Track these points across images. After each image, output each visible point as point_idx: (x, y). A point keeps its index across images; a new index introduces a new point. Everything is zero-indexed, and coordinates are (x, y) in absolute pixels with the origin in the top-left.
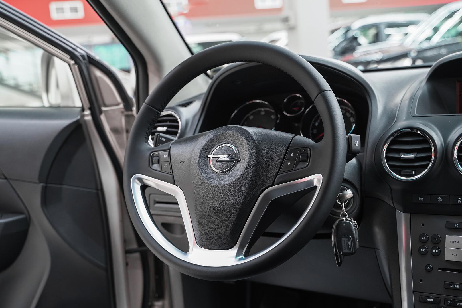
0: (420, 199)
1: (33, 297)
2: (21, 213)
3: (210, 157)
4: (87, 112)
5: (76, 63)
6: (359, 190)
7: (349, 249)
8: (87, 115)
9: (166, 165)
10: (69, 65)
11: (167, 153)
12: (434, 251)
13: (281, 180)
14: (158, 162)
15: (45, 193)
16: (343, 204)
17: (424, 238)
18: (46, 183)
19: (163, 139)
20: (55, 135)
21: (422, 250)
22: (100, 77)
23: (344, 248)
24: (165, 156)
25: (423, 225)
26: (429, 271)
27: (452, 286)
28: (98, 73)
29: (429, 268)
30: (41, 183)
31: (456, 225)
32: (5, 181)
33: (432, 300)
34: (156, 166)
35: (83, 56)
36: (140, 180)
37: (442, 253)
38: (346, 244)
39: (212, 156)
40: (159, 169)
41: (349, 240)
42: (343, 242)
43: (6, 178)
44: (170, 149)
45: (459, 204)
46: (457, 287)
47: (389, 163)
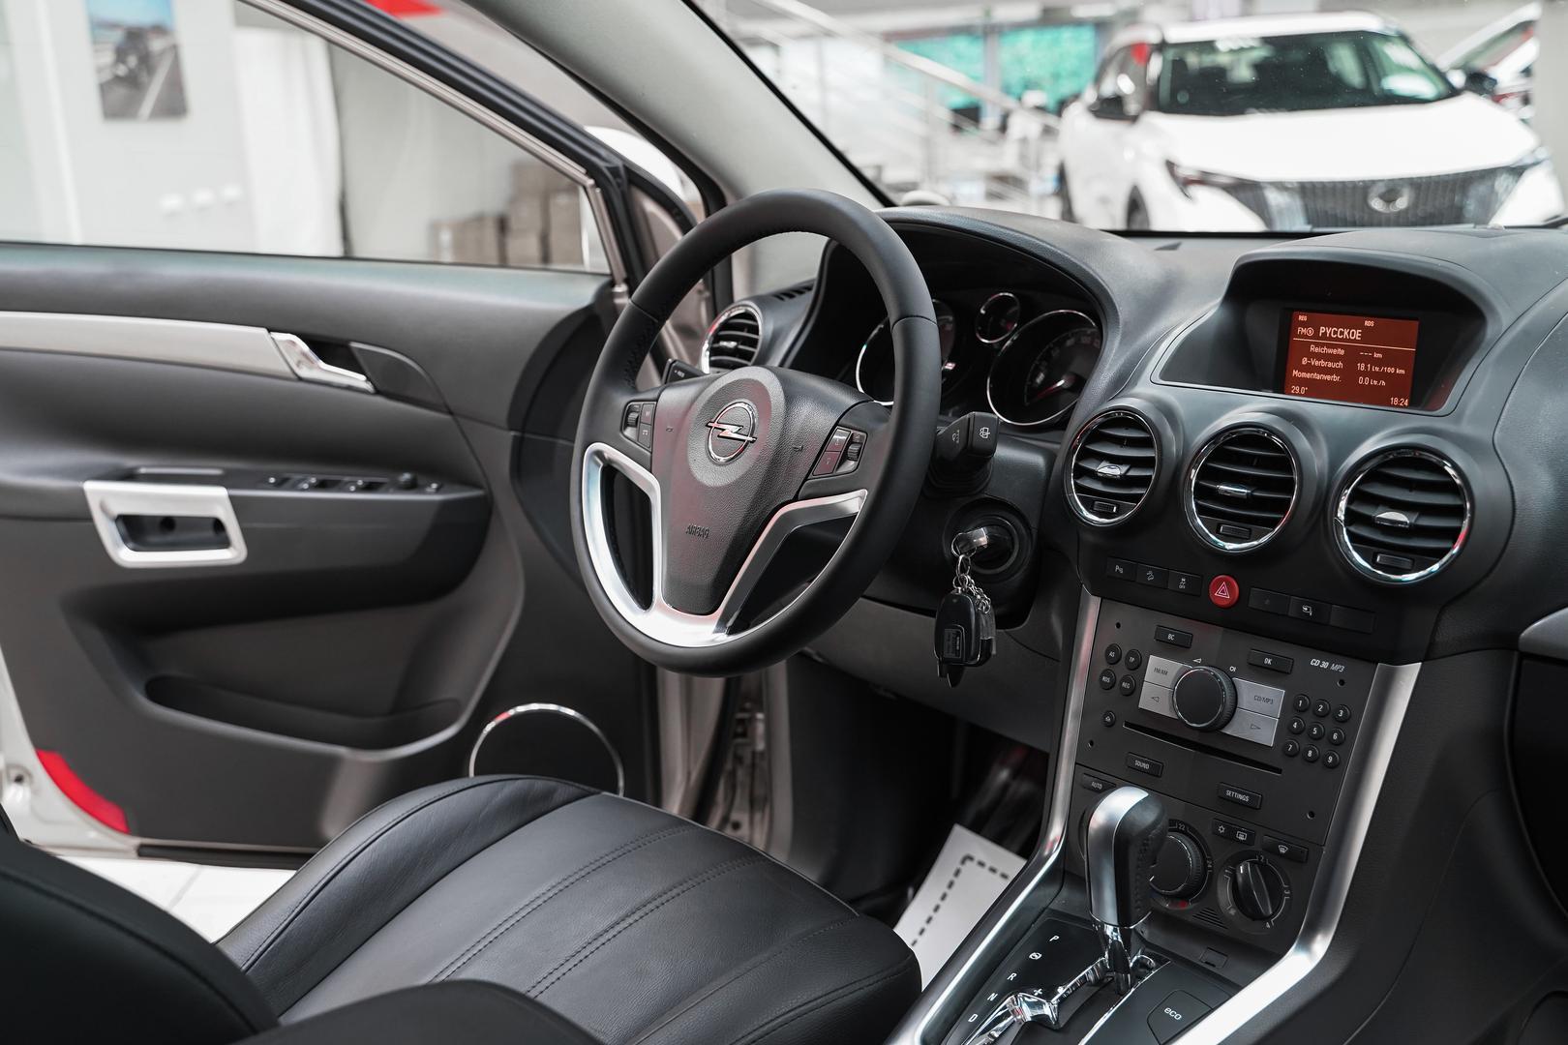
0: (1117, 568)
2: (476, 485)
3: (711, 427)
4: (621, 288)
5: (597, 184)
6: (1034, 532)
7: (956, 652)
8: (620, 295)
9: (646, 432)
10: (585, 188)
11: (650, 406)
12: (1124, 684)
13: (810, 491)
14: (636, 423)
15: (519, 448)
16: (961, 557)
17: (1112, 654)
18: (523, 431)
19: (680, 373)
20: (542, 333)
21: (1104, 678)
22: (653, 214)
23: (946, 650)
24: (648, 414)
25: (1118, 625)
26: (1110, 725)
27: (1138, 763)
28: (650, 207)
29: (1108, 719)
30: (511, 429)
31: (1170, 637)
32: (447, 417)
33: (1100, 786)
34: (629, 432)
35: (614, 171)
36: (599, 454)
37: (1135, 691)
38: (950, 643)
39: (715, 425)
40: (633, 437)
41: (958, 634)
42: (946, 637)
43: (450, 413)
44: (658, 400)
45: (1181, 592)
46: (1146, 766)
47: (1078, 481)
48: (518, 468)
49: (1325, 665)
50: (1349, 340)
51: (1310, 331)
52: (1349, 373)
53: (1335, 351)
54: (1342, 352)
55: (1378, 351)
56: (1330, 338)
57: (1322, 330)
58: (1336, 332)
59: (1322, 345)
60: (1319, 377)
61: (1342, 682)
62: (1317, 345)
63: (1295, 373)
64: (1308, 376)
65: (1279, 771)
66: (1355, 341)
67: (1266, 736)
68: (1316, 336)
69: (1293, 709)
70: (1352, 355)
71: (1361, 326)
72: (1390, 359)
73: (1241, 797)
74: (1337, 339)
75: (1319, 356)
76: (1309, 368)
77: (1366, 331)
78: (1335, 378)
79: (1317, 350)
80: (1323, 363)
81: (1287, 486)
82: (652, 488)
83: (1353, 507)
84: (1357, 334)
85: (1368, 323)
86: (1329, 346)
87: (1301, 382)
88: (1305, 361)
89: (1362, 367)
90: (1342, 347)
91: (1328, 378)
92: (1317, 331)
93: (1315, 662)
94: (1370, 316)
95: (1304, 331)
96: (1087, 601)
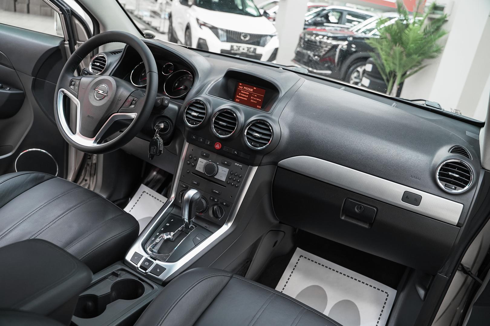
0: (194, 137)
1: (22, 135)
2: (21, 90)
3: (95, 90)
4: (67, 42)
5: (63, 13)
6: (174, 125)
7: (154, 153)
8: (66, 44)
9: (77, 88)
10: (59, 14)
11: (79, 81)
12: (193, 164)
13: (121, 111)
14: (74, 85)
15: (34, 81)
16: (157, 130)
17: (190, 157)
18: (36, 77)
19: (86, 72)
20: (44, 52)
21: (188, 162)
22: (78, 24)
23: (151, 152)
24: (77, 83)
25: (192, 150)
26: (188, 173)
27: (194, 182)
28: (77, 22)
29: (188, 171)
30: (33, 76)
31: (204, 154)
33: (185, 186)
34: (72, 87)
35: (68, 11)
36: (63, 92)
37: (195, 166)
39: (97, 89)
40: (73, 89)
41: (154, 148)
42: (152, 149)
43: (14, 69)
44: (80, 80)
45: (208, 145)
46: (196, 183)
47: (186, 115)
48: (34, 87)
49: (238, 165)
50: (250, 91)
51: (242, 87)
52: (249, 98)
53: (246, 93)
54: (248, 94)
55: (256, 95)
56: (246, 90)
57: (245, 88)
58: (247, 89)
59: (244, 91)
60: (242, 98)
61: (241, 169)
62: (243, 91)
63: (237, 96)
64: (240, 97)
65: (226, 187)
66: (251, 91)
67: (224, 179)
68: (243, 89)
69: (230, 173)
70: (250, 94)
71: (253, 88)
72: (258, 97)
73: (217, 192)
74: (247, 90)
75: (243, 94)
76: (240, 96)
77: (254, 90)
78: (246, 99)
79: (243, 92)
80: (244, 95)
81: (235, 124)
82: (78, 103)
83: (248, 131)
84: (252, 90)
85: (255, 88)
86: (246, 92)
87: (238, 99)
88: (240, 94)
89: (252, 98)
90: (248, 92)
91: (244, 99)
92: (243, 88)
93: (236, 164)
95: (240, 87)
96: (186, 143)
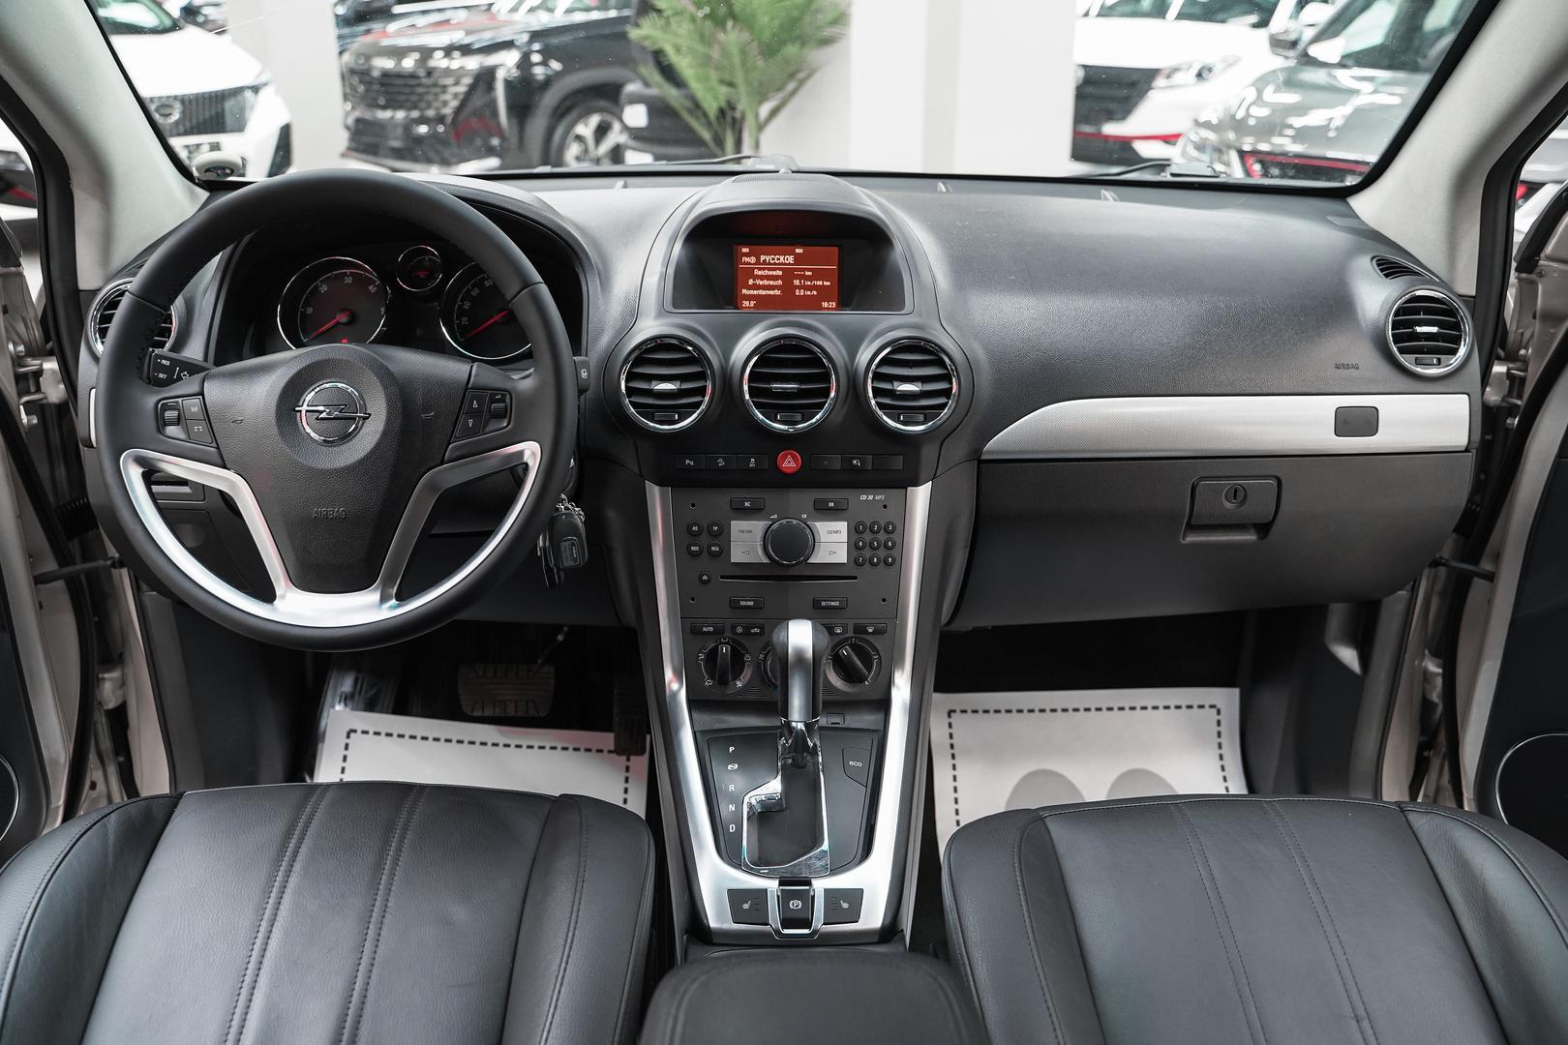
0: (687, 462)
3: (300, 411)
7: (575, 560)
9: (199, 428)
11: (194, 401)
12: (713, 549)
14: (178, 422)
17: (695, 528)
19: (164, 362)
21: (692, 548)
23: (565, 561)
24: (195, 409)
25: (693, 505)
26: (706, 582)
27: (742, 603)
29: (705, 578)
31: (747, 504)
33: (711, 629)
34: (174, 430)
36: (140, 460)
37: (725, 551)
38: (568, 554)
39: (305, 408)
40: (182, 436)
41: (573, 544)
42: (563, 548)
44: (202, 393)
45: (752, 469)
46: (751, 603)
47: (633, 400)
49: (871, 497)
50: (785, 264)
51: (753, 260)
52: (788, 288)
53: (774, 273)
54: (780, 273)
55: (809, 270)
56: (770, 264)
57: (763, 258)
58: (773, 259)
59: (764, 269)
60: (763, 292)
61: (885, 507)
62: (760, 269)
63: (744, 291)
64: (755, 292)
65: (855, 578)
66: (789, 264)
67: (842, 557)
68: (758, 262)
69: (855, 531)
70: (788, 274)
71: (793, 253)
72: (817, 275)
73: (833, 604)
74: (775, 264)
75: (762, 278)
76: (756, 287)
77: (797, 257)
78: (777, 292)
79: (760, 273)
80: (766, 283)
81: (826, 377)
82: (232, 484)
84: (791, 259)
85: (799, 251)
86: (769, 269)
87: (750, 298)
88: (751, 282)
89: (797, 282)
90: (780, 269)
91: (772, 292)
92: (758, 259)
93: (864, 497)
94: (800, 245)
95: (747, 259)
96: (652, 491)
